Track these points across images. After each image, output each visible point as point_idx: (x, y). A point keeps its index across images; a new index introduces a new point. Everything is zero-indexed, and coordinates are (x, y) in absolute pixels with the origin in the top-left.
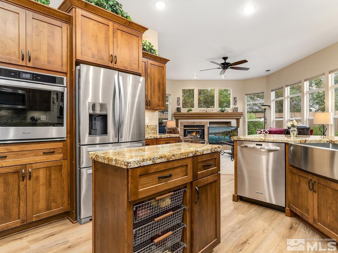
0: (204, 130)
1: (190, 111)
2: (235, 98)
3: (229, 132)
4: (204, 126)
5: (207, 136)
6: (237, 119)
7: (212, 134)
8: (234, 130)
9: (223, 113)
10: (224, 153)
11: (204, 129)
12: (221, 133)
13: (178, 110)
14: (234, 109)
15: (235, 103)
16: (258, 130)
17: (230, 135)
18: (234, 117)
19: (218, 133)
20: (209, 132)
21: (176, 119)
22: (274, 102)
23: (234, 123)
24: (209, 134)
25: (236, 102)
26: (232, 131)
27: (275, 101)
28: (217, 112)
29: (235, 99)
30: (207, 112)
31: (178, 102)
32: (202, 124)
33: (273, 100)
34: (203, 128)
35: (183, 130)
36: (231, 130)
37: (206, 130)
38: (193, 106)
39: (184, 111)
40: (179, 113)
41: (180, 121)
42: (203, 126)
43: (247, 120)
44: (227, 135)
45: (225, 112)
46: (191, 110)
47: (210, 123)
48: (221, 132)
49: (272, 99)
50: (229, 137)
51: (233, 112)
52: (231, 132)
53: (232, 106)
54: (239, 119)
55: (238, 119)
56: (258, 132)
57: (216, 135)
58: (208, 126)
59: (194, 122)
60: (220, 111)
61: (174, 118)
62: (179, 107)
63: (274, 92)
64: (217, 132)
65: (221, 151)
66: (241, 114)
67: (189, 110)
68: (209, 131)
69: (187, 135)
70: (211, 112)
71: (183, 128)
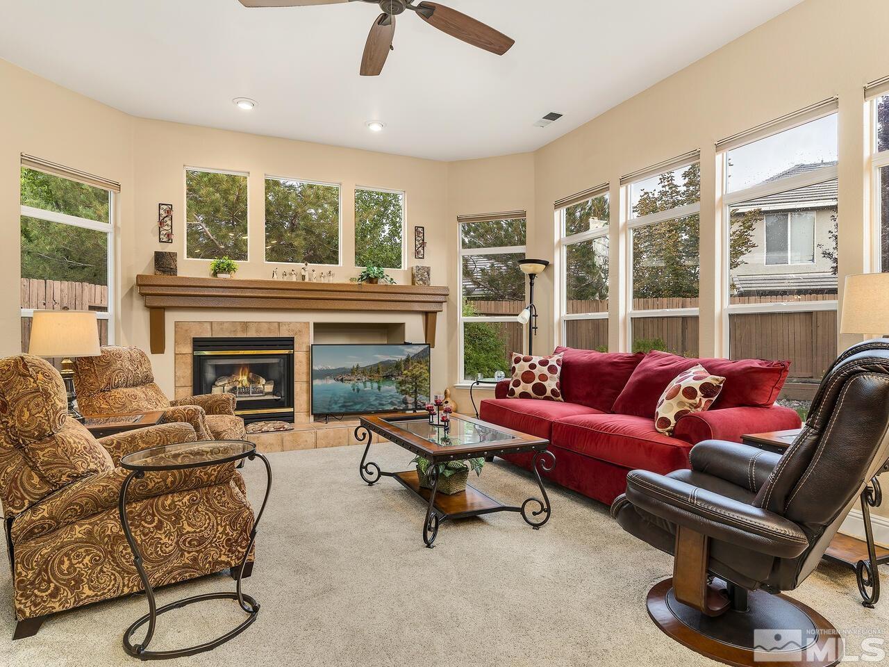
0: (290, 359)
1: (224, 271)
2: (420, 229)
3: (397, 366)
4: (292, 340)
5: (305, 386)
6: (426, 313)
7: (324, 374)
8: (417, 355)
9: (370, 287)
10: (380, 474)
11: (293, 354)
12: (363, 371)
13: (163, 262)
14: (414, 271)
15: (420, 248)
16: (517, 361)
17: (400, 378)
18: (417, 307)
19: (353, 371)
20: (315, 368)
21: (152, 309)
22: (564, 250)
23: (414, 328)
24: (313, 375)
25: (423, 244)
26: (407, 360)
27: (568, 246)
28: (349, 282)
29: (419, 231)
30: (307, 280)
31: (161, 223)
32: (284, 334)
33: (560, 241)
34: (286, 352)
35: (189, 360)
36: (404, 358)
37: (300, 358)
38: (240, 253)
39: (194, 269)
40: (166, 279)
41: (171, 318)
42: (289, 343)
43: (462, 319)
44: (387, 377)
45: (381, 282)
46: (229, 269)
47: (320, 328)
48: (363, 364)
49: (557, 239)
50: (397, 388)
51: (413, 283)
52: (403, 366)
53: (408, 261)
54: (435, 312)
55: (429, 315)
56: (517, 366)
57: (342, 380)
58: (312, 342)
59: (245, 325)
60: (362, 277)
61: (138, 304)
62: (168, 248)
63: (563, 211)
64: (350, 364)
65: (366, 468)
66: (443, 296)
67: (218, 266)
68: (310, 362)
69: (213, 384)
70: (323, 280)
71: (188, 349)
